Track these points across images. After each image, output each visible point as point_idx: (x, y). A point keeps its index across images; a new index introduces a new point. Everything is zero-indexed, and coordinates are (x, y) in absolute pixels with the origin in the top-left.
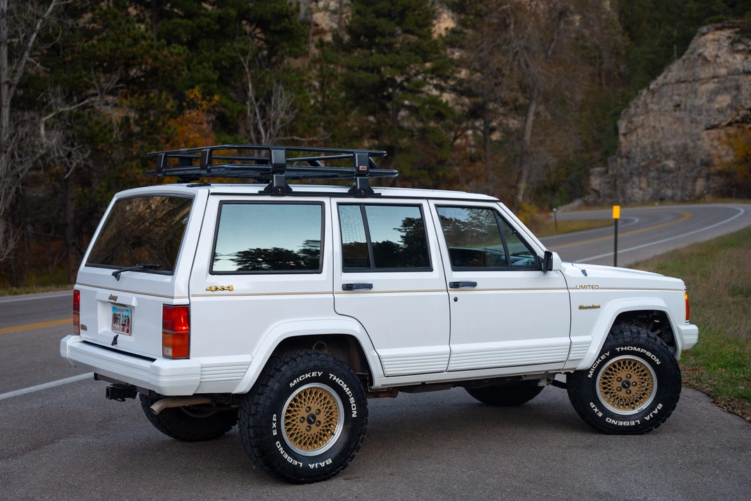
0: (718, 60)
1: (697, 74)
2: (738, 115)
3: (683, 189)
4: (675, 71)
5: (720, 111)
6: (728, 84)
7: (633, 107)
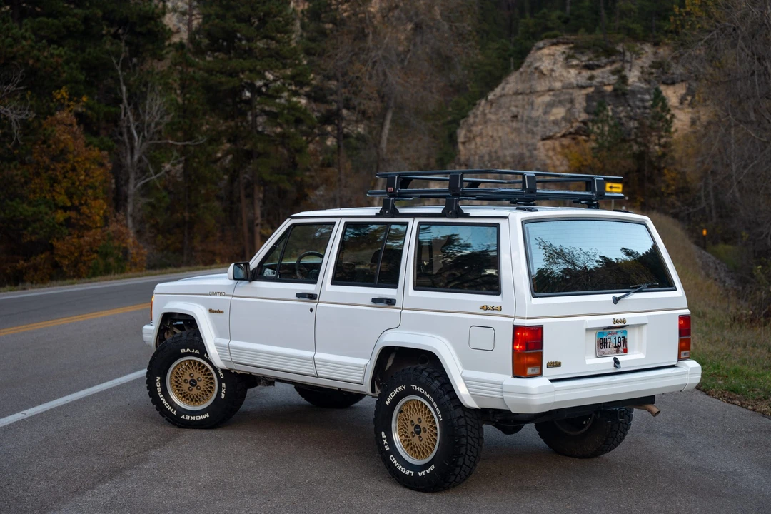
0: (553, 74)
1: (533, 87)
2: (572, 127)
4: (512, 83)
5: (555, 123)
6: (562, 97)
7: (472, 116)
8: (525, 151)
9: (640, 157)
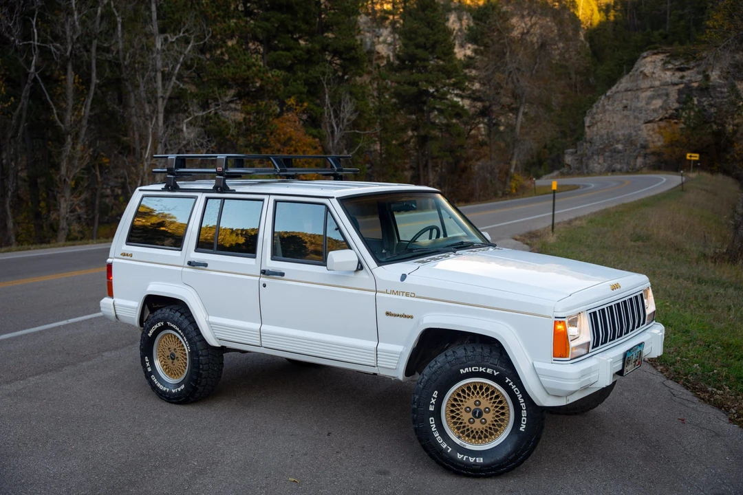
0: (654, 76)
1: (639, 85)
2: (667, 113)
3: (628, 164)
4: (624, 83)
5: (654, 111)
6: (660, 91)
7: (595, 107)
8: (632, 131)
9: (718, 134)
